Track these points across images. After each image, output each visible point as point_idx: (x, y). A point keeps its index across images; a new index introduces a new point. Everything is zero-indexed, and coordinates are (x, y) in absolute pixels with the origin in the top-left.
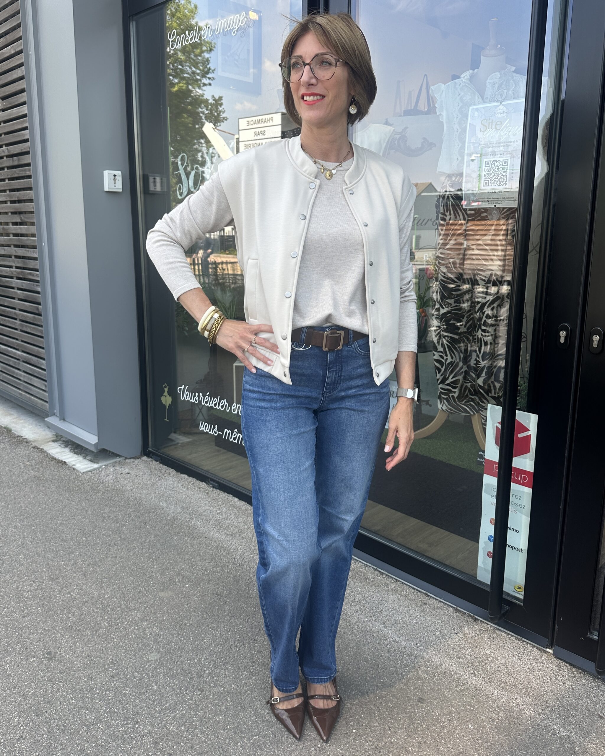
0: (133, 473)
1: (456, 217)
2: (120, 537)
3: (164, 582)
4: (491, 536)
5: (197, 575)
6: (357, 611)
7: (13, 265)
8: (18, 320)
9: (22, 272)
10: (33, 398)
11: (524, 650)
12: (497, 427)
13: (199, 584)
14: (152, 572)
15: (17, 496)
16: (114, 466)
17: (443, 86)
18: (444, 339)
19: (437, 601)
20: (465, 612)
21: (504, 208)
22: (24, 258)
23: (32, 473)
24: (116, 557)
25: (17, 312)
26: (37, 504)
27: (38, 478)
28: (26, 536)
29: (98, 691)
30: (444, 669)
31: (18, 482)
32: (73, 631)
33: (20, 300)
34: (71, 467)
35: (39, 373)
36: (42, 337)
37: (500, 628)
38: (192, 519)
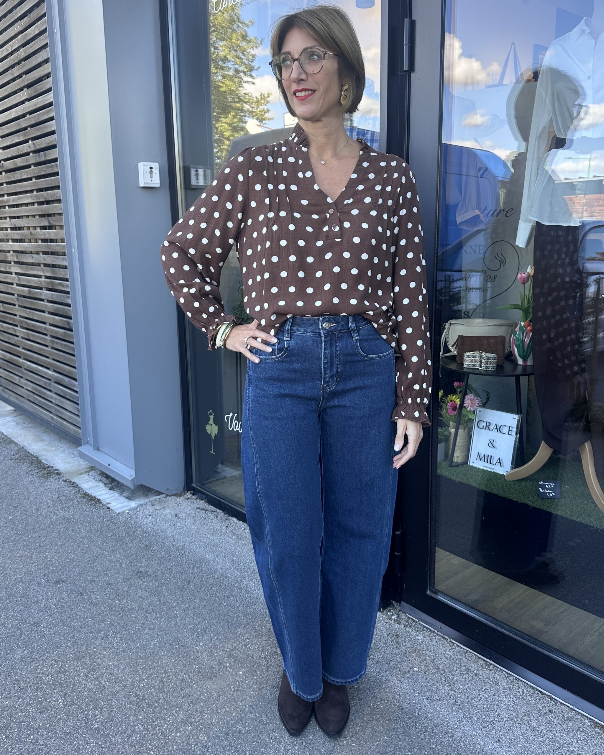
2: (160, 600)
3: (212, 667)
5: (252, 657)
7: (43, 274)
8: (49, 336)
9: (52, 282)
10: (65, 423)
13: (255, 672)
14: (198, 652)
15: (42, 543)
16: (153, 505)
22: (54, 266)
23: (62, 513)
25: (47, 326)
26: (64, 555)
27: (68, 519)
28: (50, 597)
31: (45, 524)
33: (49, 313)
34: (105, 505)
35: (71, 395)
36: (74, 355)
38: (244, 578)
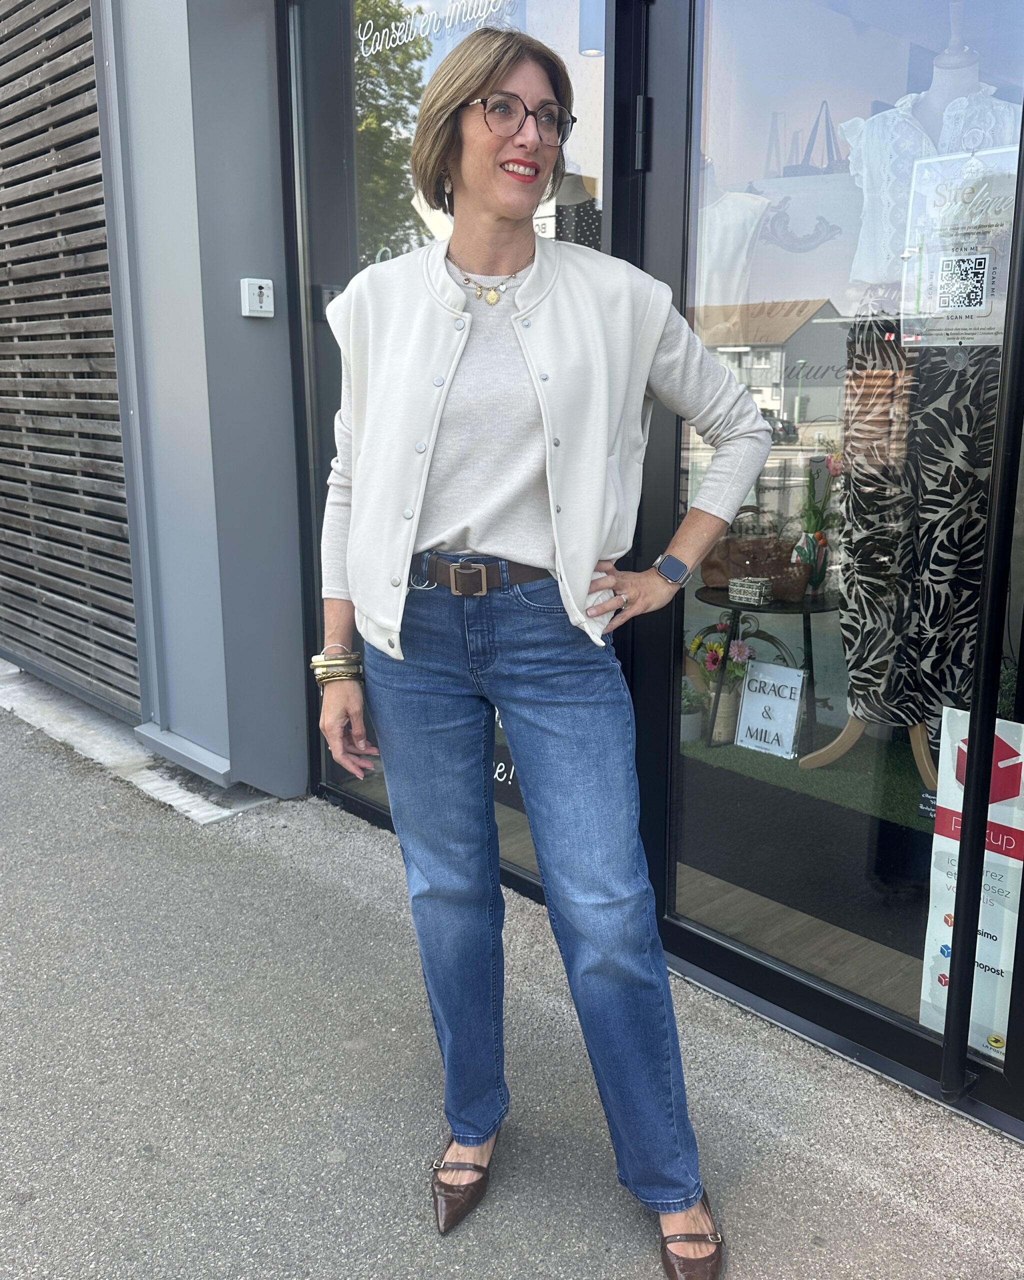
0: (292, 826)
1: (885, 364)
3: (352, 1024)
4: (946, 947)
6: (701, 1080)
7: (77, 449)
8: (86, 549)
9: (93, 463)
10: (110, 689)
11: (1005, 1154)
12: (959, 748)
13: (415, 1028)
14: (330, 1005)
16: (258, 814)
17: (862, 122)
18: (859, 587)
19: (846, 1063)
20: (898, 1083)
21: (973, 348)
22: (95, 436)
23: (113, 826)
25: (84, 534)
27: (123, 834)
28: (103, 939)
29: (236, 1217)
30: (858, 1185)
31: (87, 840)
32: (190, 1109)
33: (88, 512)
34: (182, 815)
35: (123, 645)
36: (130, 581)
37: (961, 1113)
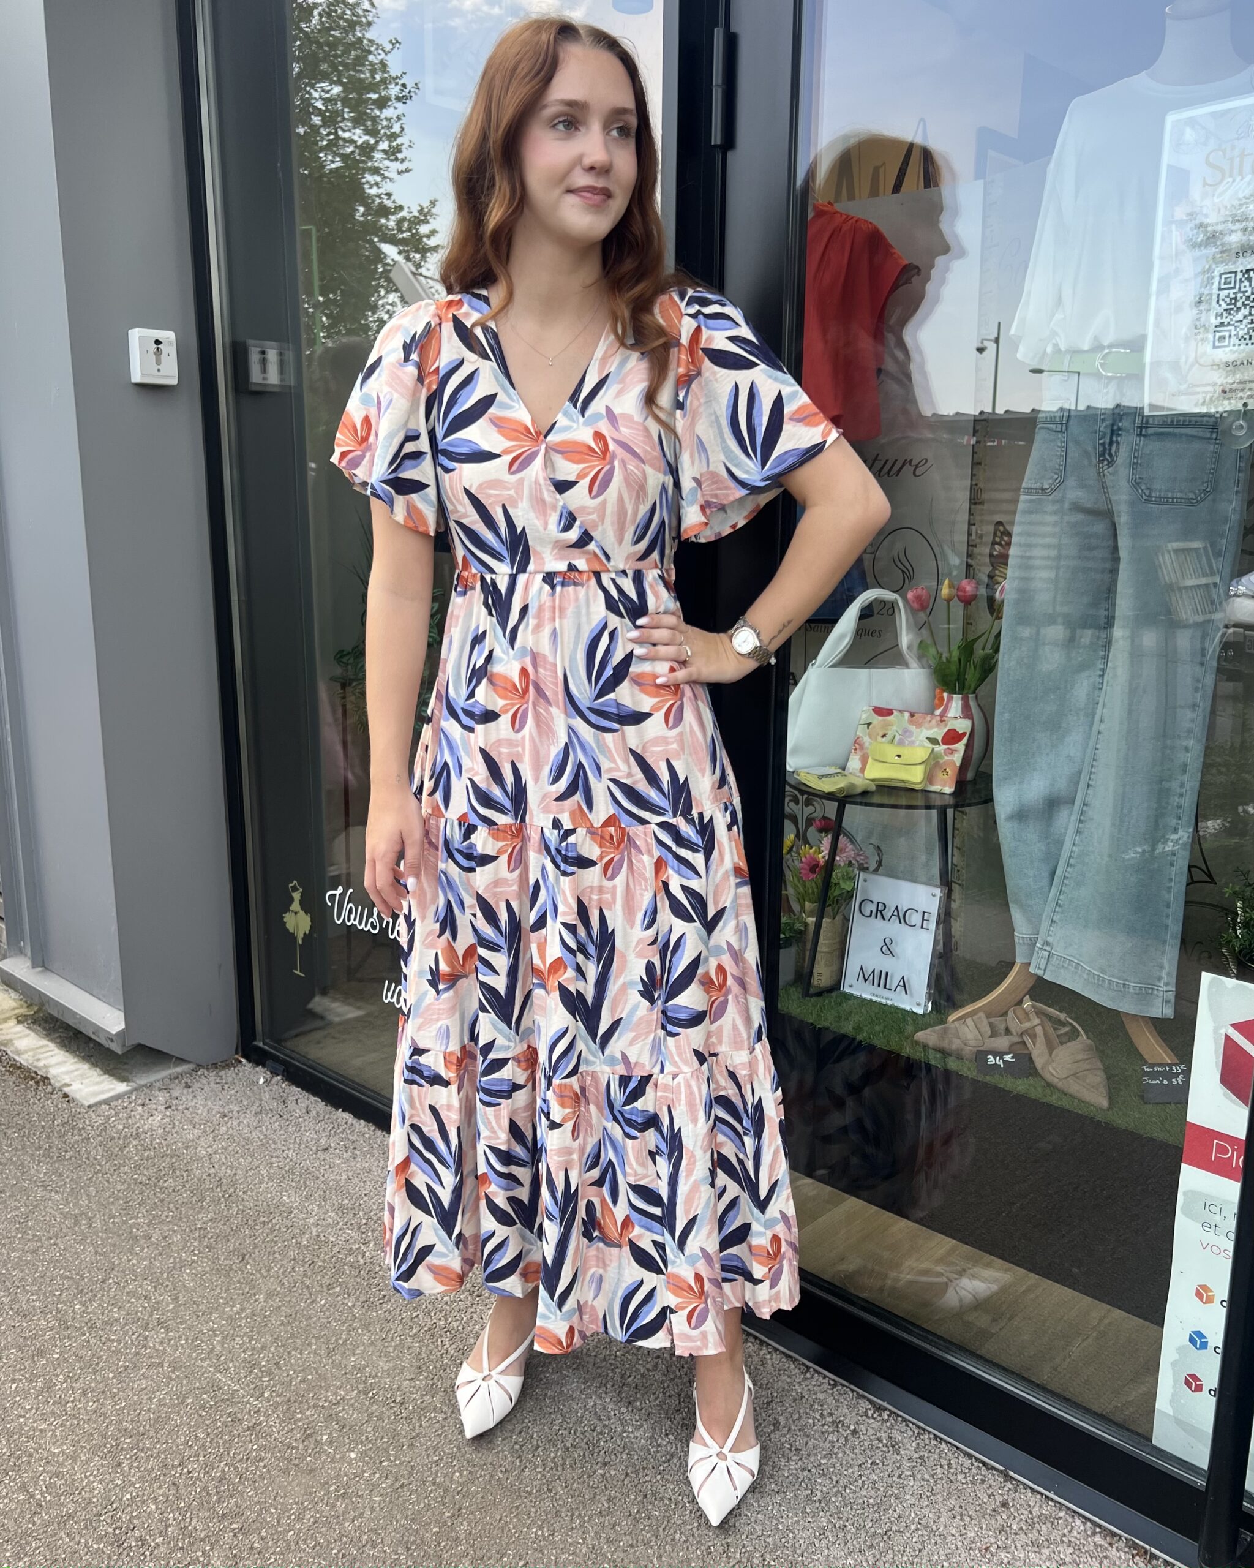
2: (176, 1300)
3: (289, 1446)
4: (1199, 1334)
5: (380, 1418)
14: (258, 1412)
16: (167, 1088)
19: (1038, 1497)
20: (1119, 1532)
24: (161, 1365)
34: (59, 1090)
